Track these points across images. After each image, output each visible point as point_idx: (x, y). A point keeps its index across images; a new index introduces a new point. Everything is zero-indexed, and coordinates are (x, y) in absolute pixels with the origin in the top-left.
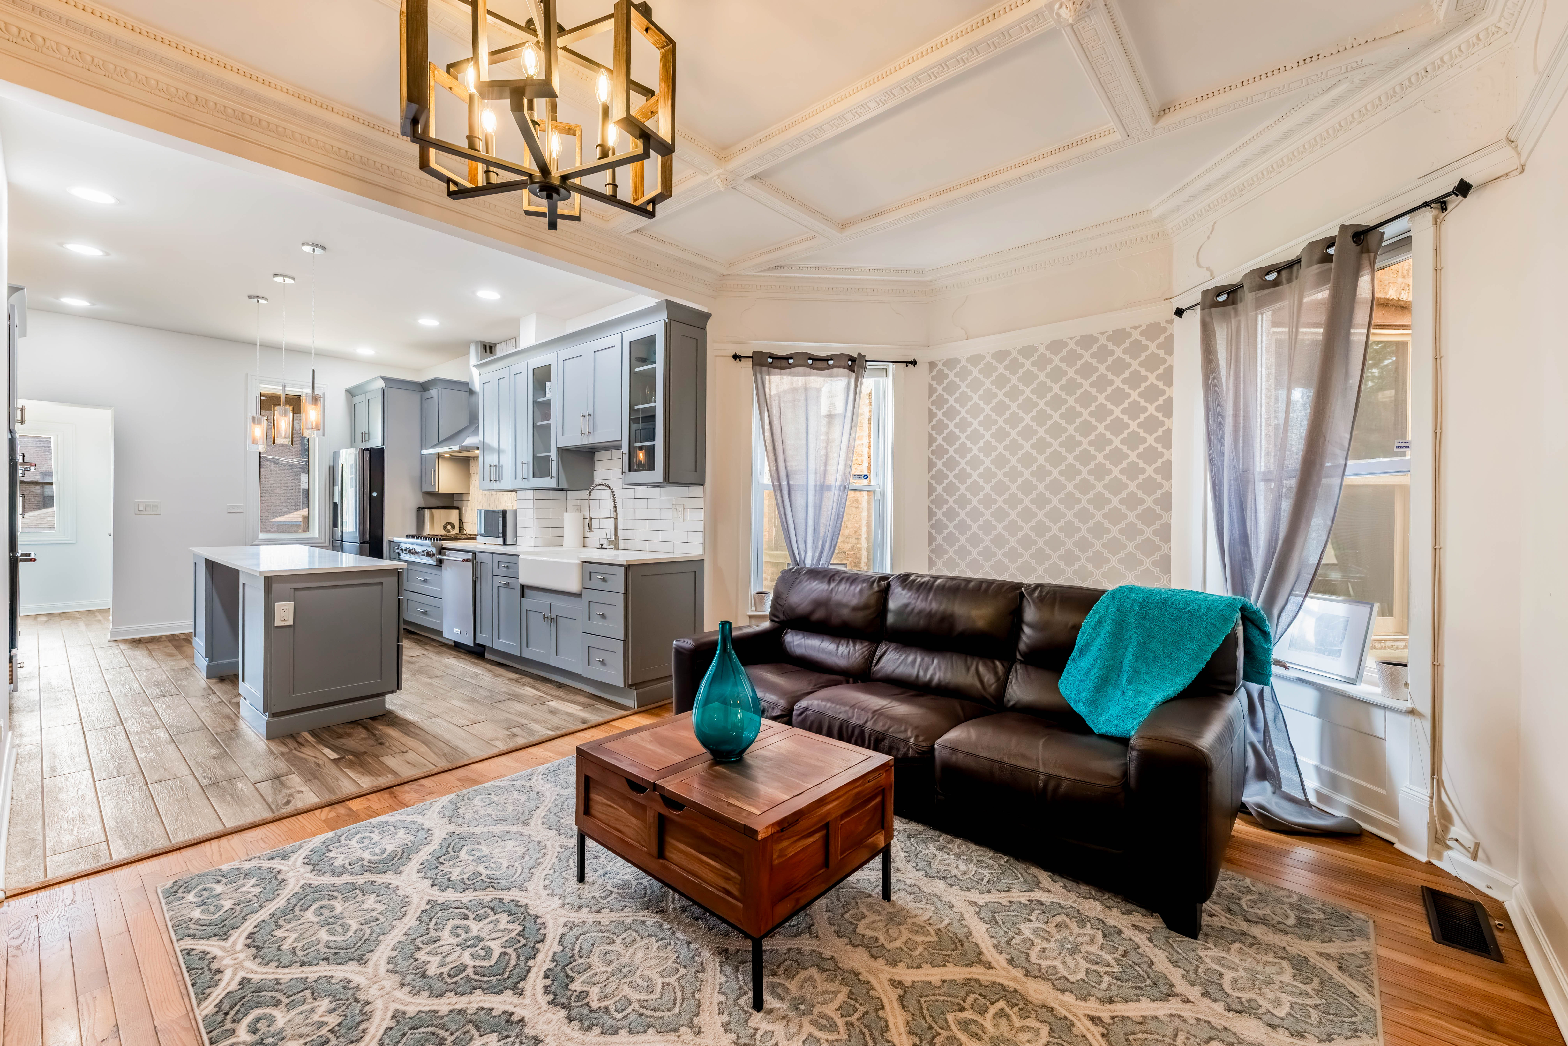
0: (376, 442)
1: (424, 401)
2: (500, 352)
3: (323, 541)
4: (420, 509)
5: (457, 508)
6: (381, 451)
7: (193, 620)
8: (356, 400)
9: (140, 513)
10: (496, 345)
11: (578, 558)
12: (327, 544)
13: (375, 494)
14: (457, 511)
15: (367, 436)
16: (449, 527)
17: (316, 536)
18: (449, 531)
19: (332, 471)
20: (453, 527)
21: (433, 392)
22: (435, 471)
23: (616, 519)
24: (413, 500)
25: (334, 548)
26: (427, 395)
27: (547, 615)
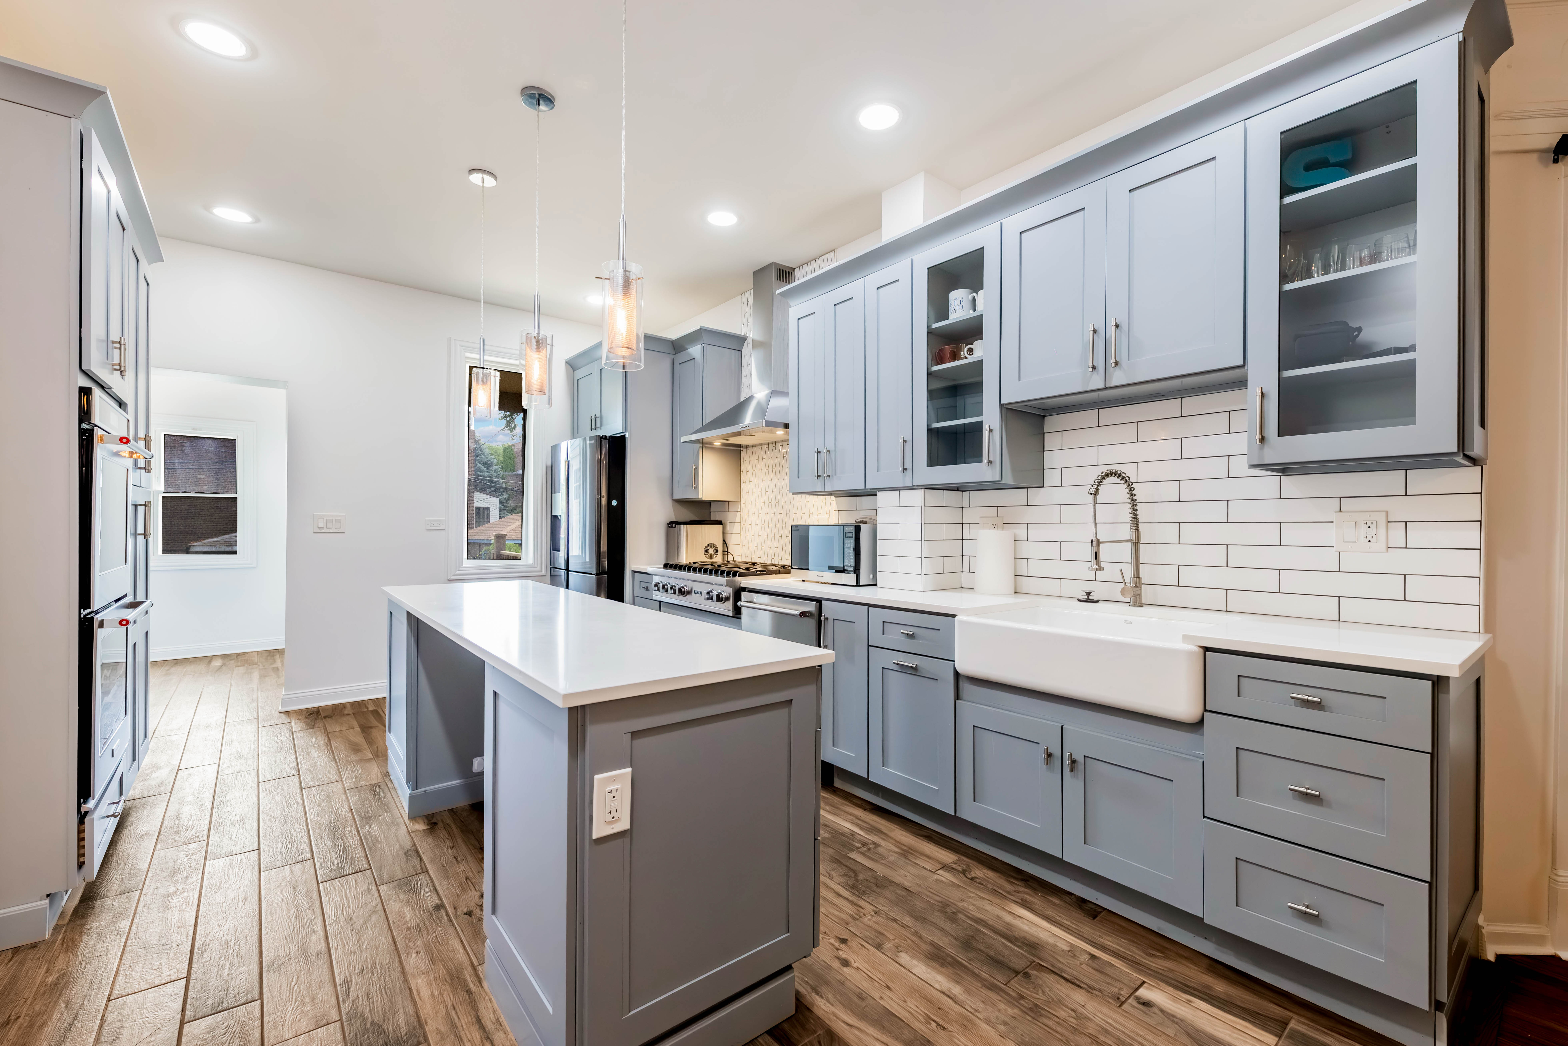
0: (614, 427)
1: (677, 366)
2: (800, 278)
3: (538, 568)
4: (672, 524)
5: (720, 523)
6: (622, 439)
7: (386, 680)
8: (580, 373)
9: (320, 531)
10: (794, 269)
11: (1186, 638)
12: (543, 573)
13: (614, 503)
14: (719, 528)
15: (600, 420)
16: (711, 551)
17: (531, 561)
18: (711, 557)
19: (552, 472)
20: (716, 551)
21: (695, 351)
22: (697, 468)
23: (1136, 543)
24: (664, 512)
25: (554, 580)
26: (681, 357)
27: (1056, 750)
